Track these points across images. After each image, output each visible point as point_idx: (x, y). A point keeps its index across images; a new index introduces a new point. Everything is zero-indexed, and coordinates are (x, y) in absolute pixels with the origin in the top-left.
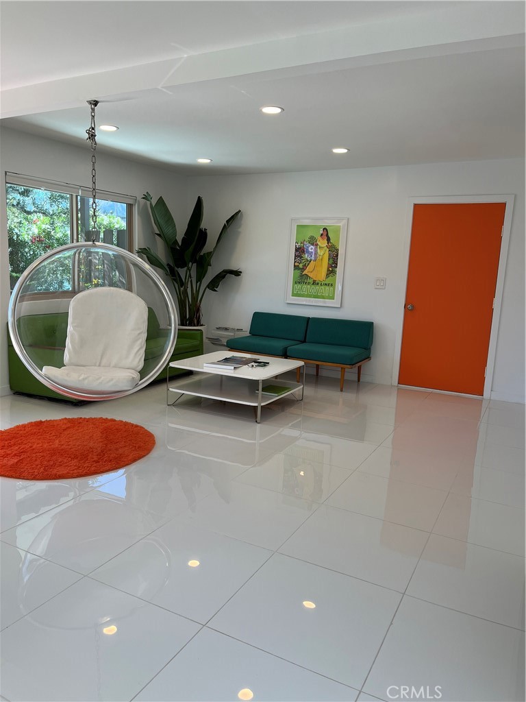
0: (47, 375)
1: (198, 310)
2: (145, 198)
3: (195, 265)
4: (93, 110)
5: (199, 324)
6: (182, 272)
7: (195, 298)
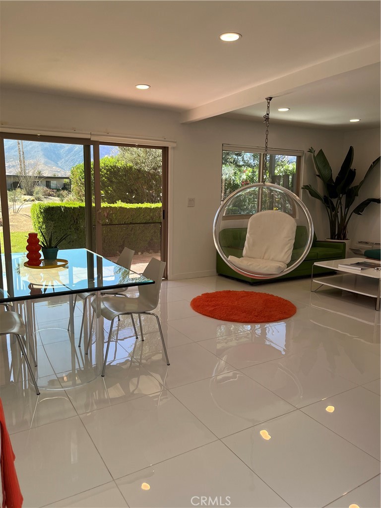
0: (231, 261)
1: (345, 228)
2: (310, 151)
3: (345, 196)
4: (269, 103)
5: (344, 238)
6: (335, 201)
7: (343, 219)
